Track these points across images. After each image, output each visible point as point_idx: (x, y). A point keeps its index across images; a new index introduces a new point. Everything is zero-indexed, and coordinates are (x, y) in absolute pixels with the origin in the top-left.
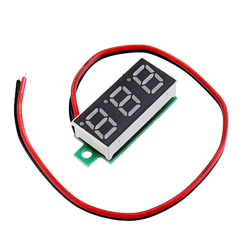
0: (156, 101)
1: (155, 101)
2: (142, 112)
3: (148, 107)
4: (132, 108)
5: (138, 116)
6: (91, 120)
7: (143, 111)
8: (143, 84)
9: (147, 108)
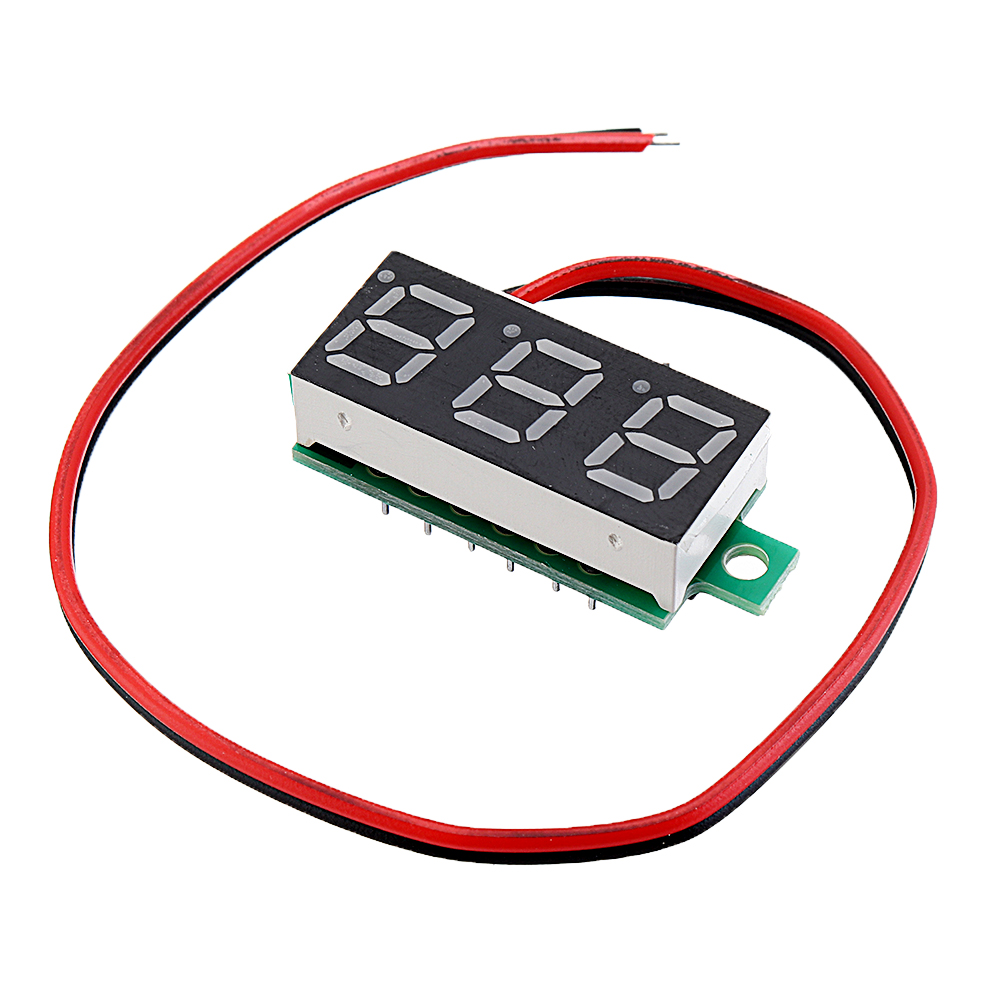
0: (550, 489)
1: (548, 488)
2: (482, 452)
3: (511, 468)
4: (499, 418)
5: (460, 444)
6: (412, 300)
7: (488, 456)
8: (631, 436)
9: (504, 464)
